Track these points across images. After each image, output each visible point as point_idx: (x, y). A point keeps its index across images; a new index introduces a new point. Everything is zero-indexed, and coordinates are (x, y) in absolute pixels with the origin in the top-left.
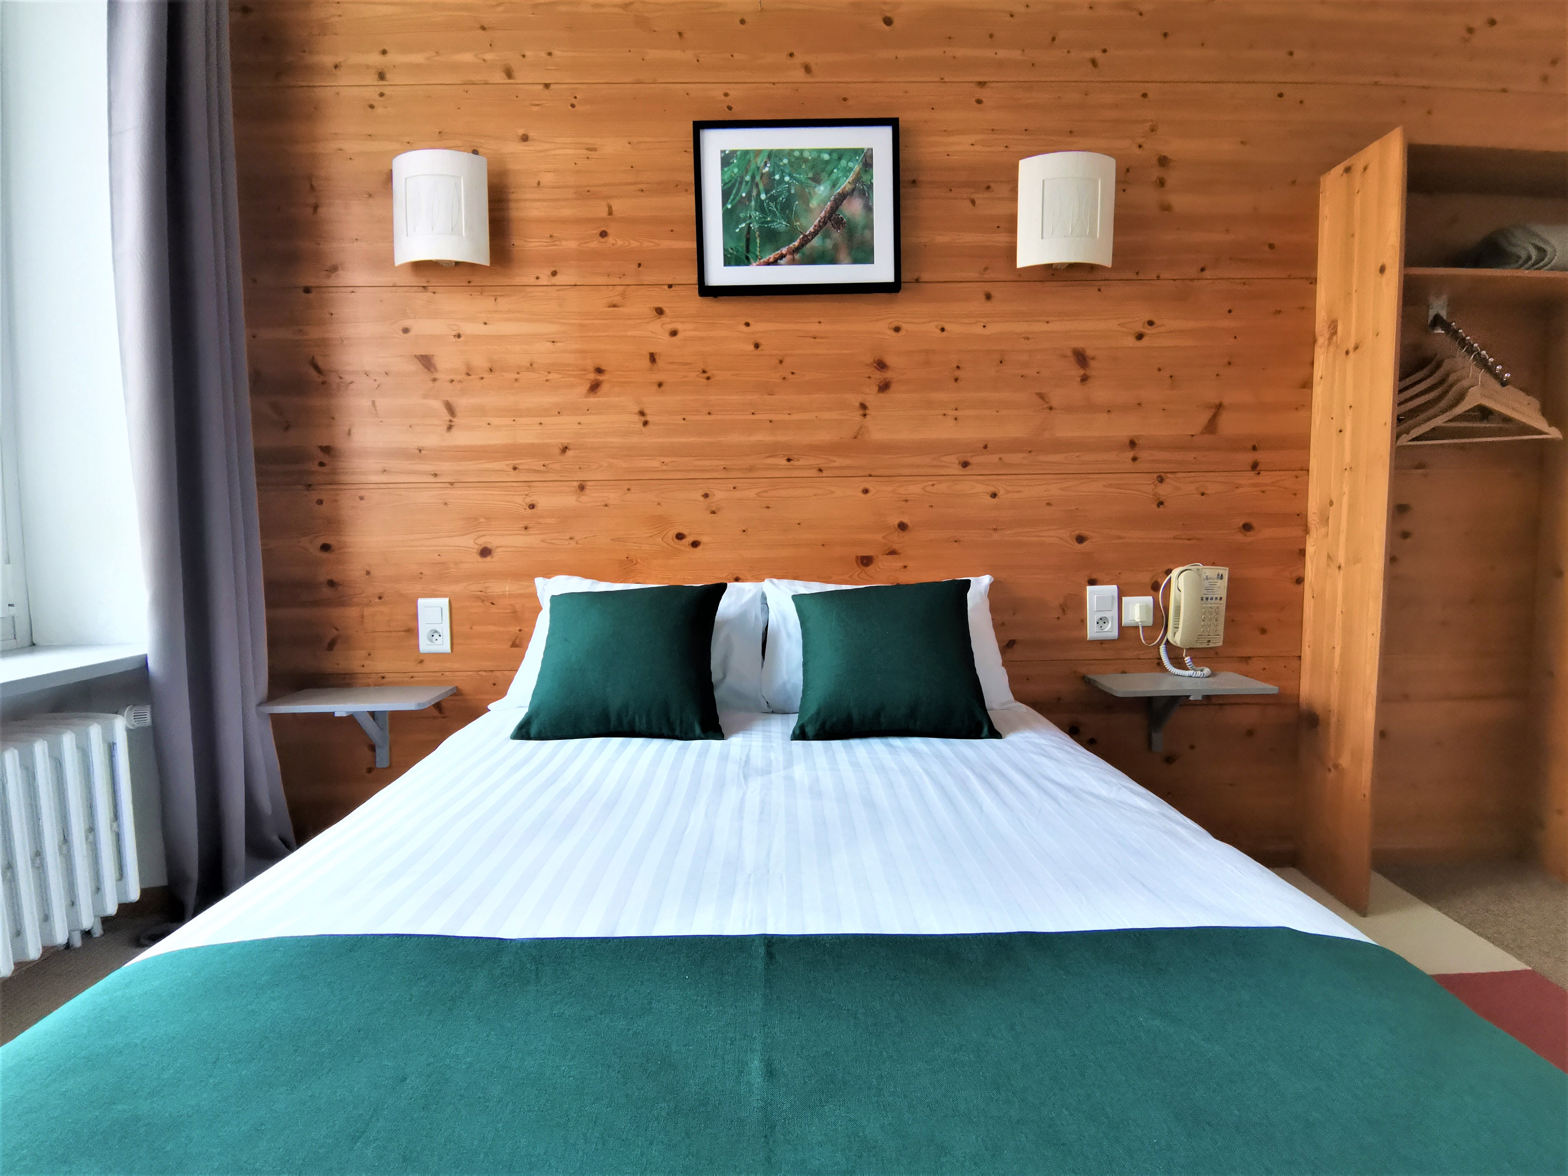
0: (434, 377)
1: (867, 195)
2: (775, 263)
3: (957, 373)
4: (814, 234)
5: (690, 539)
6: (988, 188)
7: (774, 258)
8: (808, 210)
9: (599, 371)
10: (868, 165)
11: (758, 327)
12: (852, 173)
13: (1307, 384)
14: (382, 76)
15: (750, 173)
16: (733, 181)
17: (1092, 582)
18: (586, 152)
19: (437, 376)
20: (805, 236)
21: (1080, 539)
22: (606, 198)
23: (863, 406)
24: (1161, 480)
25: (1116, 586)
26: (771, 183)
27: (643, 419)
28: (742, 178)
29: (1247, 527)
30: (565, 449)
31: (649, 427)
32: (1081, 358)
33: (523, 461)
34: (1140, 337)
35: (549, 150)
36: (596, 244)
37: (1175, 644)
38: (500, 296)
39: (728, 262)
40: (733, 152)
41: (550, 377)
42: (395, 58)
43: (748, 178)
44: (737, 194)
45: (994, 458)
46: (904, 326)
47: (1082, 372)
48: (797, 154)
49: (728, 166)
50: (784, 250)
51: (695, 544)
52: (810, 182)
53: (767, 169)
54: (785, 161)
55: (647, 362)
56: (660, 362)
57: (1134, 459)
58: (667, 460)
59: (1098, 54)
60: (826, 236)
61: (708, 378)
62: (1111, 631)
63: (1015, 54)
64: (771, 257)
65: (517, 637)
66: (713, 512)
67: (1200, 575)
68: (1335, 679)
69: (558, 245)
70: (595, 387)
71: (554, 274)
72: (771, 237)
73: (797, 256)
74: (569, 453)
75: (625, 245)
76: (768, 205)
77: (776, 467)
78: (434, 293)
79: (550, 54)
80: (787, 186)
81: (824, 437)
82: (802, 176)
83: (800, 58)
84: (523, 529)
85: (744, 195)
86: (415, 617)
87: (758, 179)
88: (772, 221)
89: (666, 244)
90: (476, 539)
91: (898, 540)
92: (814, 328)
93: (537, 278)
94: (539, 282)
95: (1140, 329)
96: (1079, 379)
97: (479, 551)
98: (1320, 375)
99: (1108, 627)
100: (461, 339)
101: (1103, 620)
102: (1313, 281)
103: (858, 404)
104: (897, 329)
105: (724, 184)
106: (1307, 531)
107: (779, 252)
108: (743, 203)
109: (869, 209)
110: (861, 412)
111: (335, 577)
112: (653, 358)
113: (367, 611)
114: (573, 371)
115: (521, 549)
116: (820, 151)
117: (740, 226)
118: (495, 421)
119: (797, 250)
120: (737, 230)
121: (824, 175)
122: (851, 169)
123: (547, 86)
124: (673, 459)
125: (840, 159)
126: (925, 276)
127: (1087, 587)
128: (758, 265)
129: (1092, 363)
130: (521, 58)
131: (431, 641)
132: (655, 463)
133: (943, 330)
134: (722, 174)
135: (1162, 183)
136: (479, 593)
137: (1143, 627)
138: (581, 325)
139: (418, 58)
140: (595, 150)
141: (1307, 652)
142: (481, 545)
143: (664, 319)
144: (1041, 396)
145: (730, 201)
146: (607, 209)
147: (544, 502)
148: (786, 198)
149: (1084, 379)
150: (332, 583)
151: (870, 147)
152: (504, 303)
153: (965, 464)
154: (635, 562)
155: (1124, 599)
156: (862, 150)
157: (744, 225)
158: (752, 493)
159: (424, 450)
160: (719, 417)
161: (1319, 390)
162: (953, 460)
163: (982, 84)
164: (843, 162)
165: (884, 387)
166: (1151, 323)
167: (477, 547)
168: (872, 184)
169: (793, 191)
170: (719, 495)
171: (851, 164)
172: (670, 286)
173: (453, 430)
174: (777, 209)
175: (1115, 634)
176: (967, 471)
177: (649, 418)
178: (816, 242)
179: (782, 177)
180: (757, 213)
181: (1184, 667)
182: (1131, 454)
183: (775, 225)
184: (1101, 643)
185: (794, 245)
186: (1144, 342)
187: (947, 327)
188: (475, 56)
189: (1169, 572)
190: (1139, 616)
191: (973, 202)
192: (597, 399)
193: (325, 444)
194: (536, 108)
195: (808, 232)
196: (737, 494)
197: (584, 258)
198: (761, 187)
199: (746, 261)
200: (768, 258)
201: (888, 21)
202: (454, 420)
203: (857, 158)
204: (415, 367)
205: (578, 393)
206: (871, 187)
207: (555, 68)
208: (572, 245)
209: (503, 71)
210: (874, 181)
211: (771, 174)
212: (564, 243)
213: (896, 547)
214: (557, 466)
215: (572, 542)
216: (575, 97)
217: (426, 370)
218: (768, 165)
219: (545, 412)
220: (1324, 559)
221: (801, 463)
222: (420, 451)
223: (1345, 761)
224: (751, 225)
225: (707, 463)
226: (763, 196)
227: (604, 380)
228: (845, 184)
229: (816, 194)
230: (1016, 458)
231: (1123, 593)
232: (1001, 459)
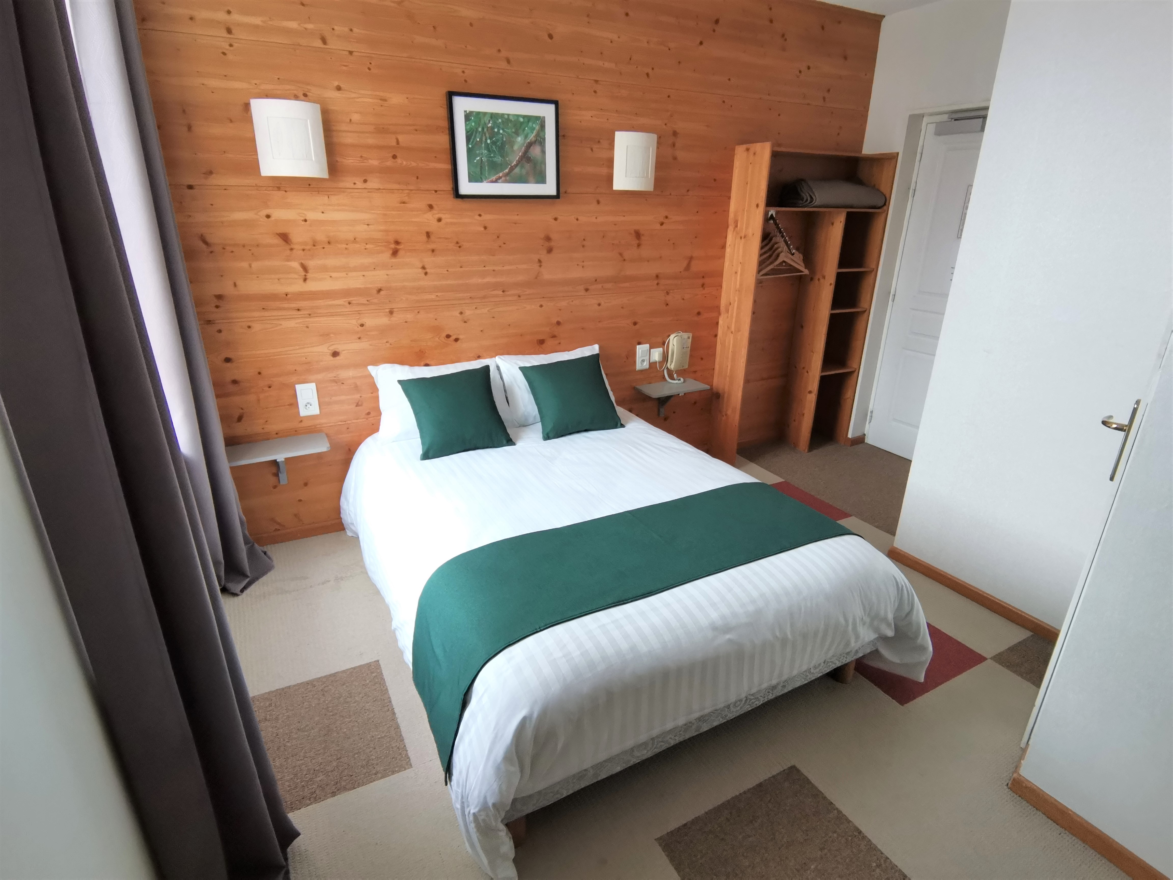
0: (291, 247)
1: (542, 144)
2: (496, 181)
3: (584, 243)
4: (516, 165)
5: (454, 337)
6: (599, 142)
7: (496, 179)
8: (513, 151)
9: (397, 243)
10: (543, 126)
11: (486, 217)
12: (535, 131)
13: (724, 247)
14: (229, 31)
15: (481, 126)
16: (472, 131)
17: (639, 344)
18: (379, 101)
19: (292, 246)
20: (512, 167)
21: (635, 324)
22: (395, 133)
23: (540, 261)
24: (668, 293)
25: (648, 345)
26: (492, 135)
27: (425, 271)
28: (477, 129)
29: (699, 313)
30: (379, 290)
31: (428, 276)
32: (638, 235)
33: (353, 299)
34: (662, 224)
35: (355, 98)
36: (390, 163)
37: (670, 369)
38: (332, 195)
39: (470, 180)
40: (471, 112)
41: (367, 246)
42: (236, 17)
43: (480, 129)
44: (474, 139)
45: (600, 286)
46: (559, 217)
47: (638, 242)
48: (506, 116)
49: (469, 121)
50: (501, 174)
51: (456, 340)
52: (513, 134)
53: (490, 125)
54: (500, 120)
55: (424, 238)
56: (433, 238)
57: (658, 284)
58: (439, 294)
59: (650, 71)
60: (522, 167)
61: (460, 247)
62: (646, 365)
63: (612, 66)
64: (494, 178)
65: (359, 401)
66: (465, 322)
67: (682, 338)
68: (728, 379)
69: (366, 163)
70: (395, 253)
71: (365, 181)
72: (494, 167)
73: (508, 178)
74: (382, 293)
75: (408, 165)
76: (492, 147)
77: (496, 296)
78: (286, 191)
79: (351, 30)
80: (501, 136)
81: (520, 278)
82: (509, 131)
83: (504, 54)
84: (358, 339)
85: (478, 140)
86: (295, 396)
87: (485, 130)
88: (494, 157)
89: (433, 165)
90: (329, 347)
91: (556, 330)
92: (516, 218)
93: (355, 184)
94: (355, 186)
95: (662, 220)
96: (636, 245)
97: (331, 354)
98: (729, 244)
99: (645, 364)
100: (307, 223)
101: (643, 361)
102: (729, 198)
103: (537, 260)
104: (556, 219)
105: (467, 132)
106: (720, 314)
107: (498, 175)
108: (478, 144)
109: (543, 152)
110: (539, 264)
111: (236, 377)
112: (428, 235)
113: (262, 396)
114: (382, 243)
115: (357, 351)
116: (518, 116)
117: (477, 159)
118: (334, 275)
119: (507, 174)
120: (475, 161)
121: (520, 131)
122: (534, 129)
123: (351, 53)
124: (442, 294)
125: (529, 121)
126: (571, 190)
127: (637, 346)
128: (487, 182)
129: (643, 238)
130: (332, 30)
131: (306, 409)
132: (433, 296)
133: (577, 220)
134: (466, 126)
135: (674, 145)
136: (334, 378)
137: (659, 362)
138: (385, 215)
139: (257, 21)
140: (385, 100)
141: (717, 367)
142: (332, 350)
143: (434, 212)
144: (621, 254)
145: (470, 143)
146: (396, 141)
147: (370, 322)
148: (501, 143)
149: (639, 245)
150: (235, 382)
151: (544, 116)
152: (334, 199)
153: (587, 290)
154: (424, 352)
155: (651, 350)
156: (540, 117)
157: (478, 158)
158: (485, 311)
159: (289, 294)
160: (467, 269)
161: (728, 250)
162: (582, 288)
163: (596, 81)
164: (530, 124)
165: (550, 250)
166: (667, 217)
167: (330, 351)
168: (545, 138)
169: (504, 139)
170: (468, 313)
171: (534, 125)
172: (436, 191)
173: (307, 281)
174: (496, 149)
175: (648, 367)
176: (588, 293)
177: (428, 270)
178: (517, 170)
179: (499, 131)
180: (486, 151)
181: (674, 379)
182: (656, 282)
183: (495, 159)
184: (642, 371)
185: (506, 172)
186: (664, 227)
187: (579, 218)
188: (299, 25)
189: (669, 336)
190: (657, 358)
191: (592, 150)
192: (397, 260)
193: (218, 293)
194: (344, 68)
195: (513, 165)
196: (478, 312)
197: (384, 171)
198: (487, 135)
199: (481, 180)
200: (492, 178)
201: (551, 36)
202: (308, 274)
203: (538, 122)
204: (278, 241)
205: (386, 256)
206: (544, 139)
207: (355, 41)
208: (375, 163)
209: (320, 39)
210: (546, 136)
211: (492, 128)
212: (370, 161)
213: (555, 333)
214: (376, 301)
215: (388, 345)
216: (371, 63)
217: (284, 243)
218: (491, 122)
219: (364, 268)
220: (726, 328)
221: (508, 293)
222: (286, 295)
223: (729, 412)
224: (483, 159)
225: (461, 295)
226: (489, 141)
227: (400, 249)
228: (532, 137)
229: (516, 141)
230: (609, 286)
231: (651, 348)
232: (602, 287)
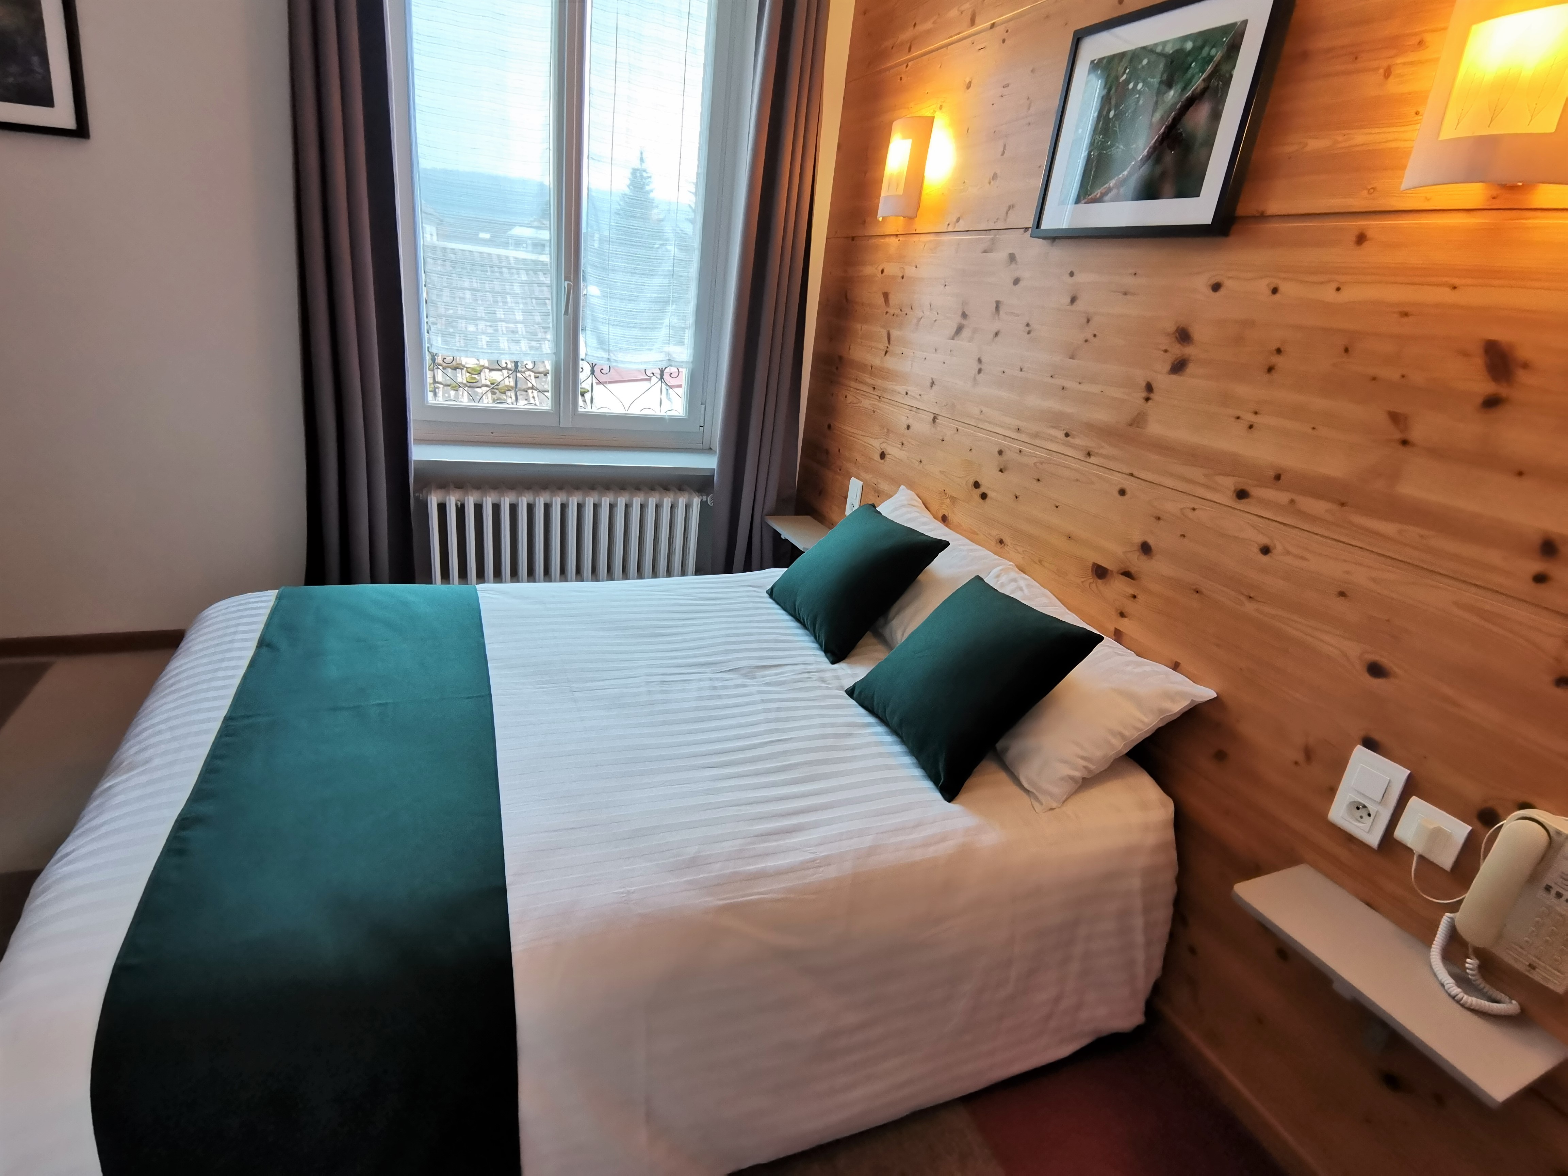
3: (1276, 360)
5: (982, 490)
9: (964, 314)
10: (1233, 48)
11: (1080, 277)
12: (1214, 63)
17: (1370, 744)
20: (1137, 163)
21: (1376, 670)
22: (1004, 137)
23: (1149, 388)
25: (1407, 773)
26: (1122, 95)
27: (979, 366)
30: (932, 384)
31: (981, 375)
32: (1500, 362)
33: (911, 388)
41: (938, 317)
45: (1283, 497)
46: (1227, 283)
47: (1493, 388)
48: (1160, 47)
50: (1113, 182)
51: (984, 496)
52: (1162, 87)
53: (1122, 78)
54: (1145, 61)
55: (993, 309)
56: (1001, 312)
57: (1540, 579)
58: (985, 411)
60: (1158, 160)
61: (1029, 333)
62: (1372, 834)
64: (1100, 191)
66: (1001, 471)
69: (966, 191)
70: (958, 331)
71: (958, 220)
72: (1104, 166)
73: (1122, 190)
74: (935, 388)
76: (1114, 122)
77: (1053, 439)
80: (1139, 94)
81: (1103, 416)
82: (1157, 78)
84: (901, 444)
86: (849, 488)
87: (1110, 92)
88: (1112, 144)
89: (1033, 182)
90: (879, 443)
91: (1138, 563)
92: (1129, 281)
93: (949, 225)
94: (949, 229)
96: (1482, 401)
97: (880, 453)
99: (1368, 823)
100: (904, 280)
101: (1363, 810)
103: (1144, 384)
104: (1217, 287)
107: (1107, 185)
109: (1216, 116)
110: (1145, 394)
112: (998, 307)
114: (949, 311)
115: (897, 460)
119: (1124, 182)
121: (1180, 74)
124: (989, 410)
125: (1204, 44)
126: (1274, 207)
127: (1358, 746)
128: (1085, 203)
129: (1522, 376)
132: (977, 412)
133: (1275, 291)
136: (875, 485)
137: (1429, 864)
138: (963, 271)
142: (881, 448)
143: (1014, 266)
144: (1395, 418)
146: (1002, 149)
147: (916, 425)
148: (1134, 111)
149: (1492, 403)
151: (1244, 21)
153: (1242, 494)
154: (947, 496)
155: (1413, 798)
158: (1032, 460)
160: (1027, 375)
162: (1229, 483)
164: (1207, 49)
165: (1179, 367)
168: (1232, 75)
169: (1143, 101)
170: (1009, 455)
171: (1214, 51)
172: (1026, 230)
174: (1122, 126)
175: (1374, 840)
176: (1242, 505)
177: (983, 367)
178: (1146, 169)
179: (1136, 85)
182: (1537, 566)
183: (1112, 150)
184: (1349, 841)
185: (1123, 176)
187: (1282, 287)
190: (1428, 842)
192: (958, 343)
193: (840, 354)
195: (1140, 158)
196: (1021, 456)
198: (1111, 101)
200: (1097, 193)
203: (1223, 42)
205: (947, 333)
206: (1229, 79)
208: (974, 190)
210: (1234, 71)
211: (1125, 83)
212: (970, 188)
213: (1133, 570)
214: (926, 397)
215: (921, 466)
218: (1125, 72)
221: (1075, 441)
222: (872, 368)
224: (1091, 154)
225: (1007, 420)
226: (1110, 114)
227: (965, 325)
228: (1198, 83)
229: (1166, 100)
230: (1319, 507)
231: (1410, 789)
232: (1292, 501)
